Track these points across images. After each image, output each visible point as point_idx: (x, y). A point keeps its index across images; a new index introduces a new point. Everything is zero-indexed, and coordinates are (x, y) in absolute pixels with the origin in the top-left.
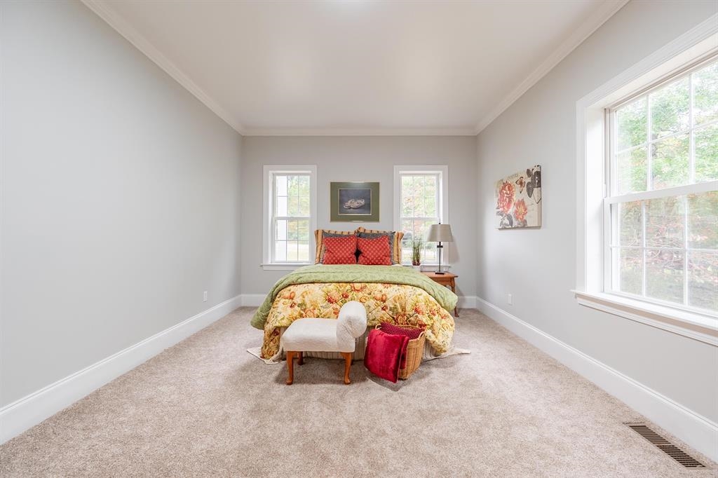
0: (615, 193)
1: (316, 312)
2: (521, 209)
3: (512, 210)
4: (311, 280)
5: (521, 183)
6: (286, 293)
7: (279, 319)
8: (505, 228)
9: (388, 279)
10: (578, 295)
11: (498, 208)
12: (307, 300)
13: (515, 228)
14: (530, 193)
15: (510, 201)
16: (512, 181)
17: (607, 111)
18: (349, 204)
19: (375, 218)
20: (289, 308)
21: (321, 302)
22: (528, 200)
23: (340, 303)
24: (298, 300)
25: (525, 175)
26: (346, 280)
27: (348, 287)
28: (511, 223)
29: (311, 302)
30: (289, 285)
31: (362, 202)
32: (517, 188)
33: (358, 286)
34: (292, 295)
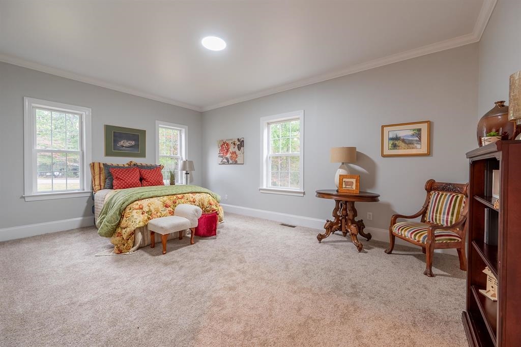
0: (270, 153)
1: (159, 214)
2: (234, 156)
3: (228, 155)
4: (152, 195)
5: (234, 144)
6: (135, 205)
7: (137, 222)
8: (224, 164)
9: (194, 191)
10: (260, 189)
11: (220, 154)
12: (152, 208)
13: (230, 164)
14: (239, 149)
15: (227, 151)
16: (229, 142)
17: (268, 124)
18: (122, 143)
19: (143, 155)
20: (141, 215)
21: (161, 208)
22: (238, 152)
23: (172, 206)
24: (146, 209)
25: (237, 141)
26: (173, 194)
27: (175, 197)
28: (228, 161)
29: (155, 209)
30: (136, 201)
31: (133, 143)
32: (232, 146)
33: (180, 196)
34: (141, 206)
